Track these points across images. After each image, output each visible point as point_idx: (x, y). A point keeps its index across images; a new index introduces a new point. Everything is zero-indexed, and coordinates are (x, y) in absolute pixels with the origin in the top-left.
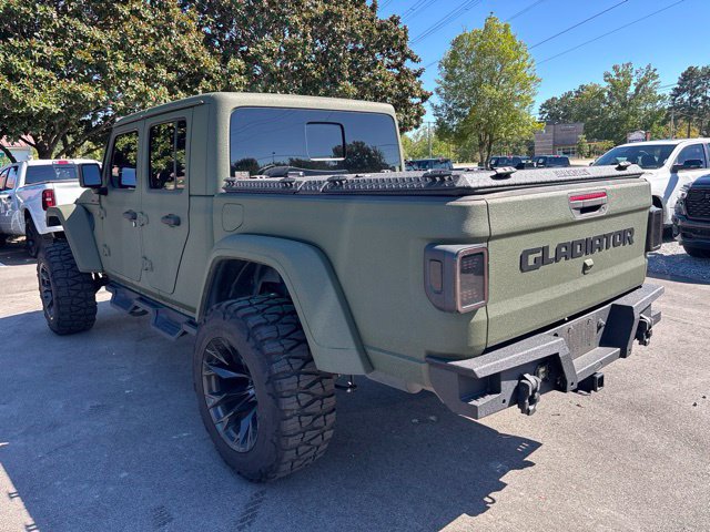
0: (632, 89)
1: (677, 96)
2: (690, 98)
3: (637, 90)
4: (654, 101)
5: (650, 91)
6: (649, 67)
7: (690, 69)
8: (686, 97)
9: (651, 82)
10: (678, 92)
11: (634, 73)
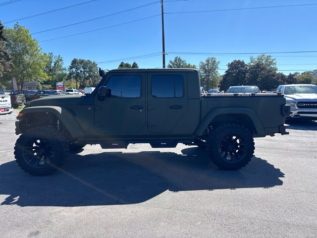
0: (53, 64)
1: (71, 69)
2: (76, 71)
3: (55, 65)
4: (62, 70)
5: (60, 66)
6: (59, 56)
7: (75, 59)
8: (74, 70)
9: (60, 62)
10: (71, 68)
11: (53, 57)
